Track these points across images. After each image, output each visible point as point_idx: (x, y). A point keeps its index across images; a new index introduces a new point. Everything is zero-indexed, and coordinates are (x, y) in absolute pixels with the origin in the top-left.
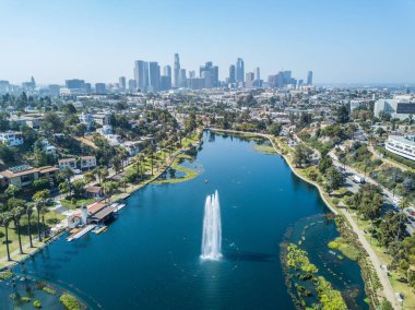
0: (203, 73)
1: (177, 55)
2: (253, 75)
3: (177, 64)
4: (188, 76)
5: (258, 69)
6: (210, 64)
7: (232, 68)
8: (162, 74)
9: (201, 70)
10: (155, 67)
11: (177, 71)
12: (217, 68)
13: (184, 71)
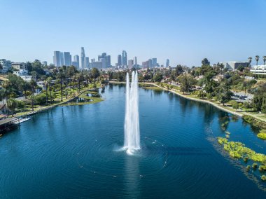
0: (101, 59)
1: (83, 48)
2: (132, 61)
3: (83, 54)
4: (90, 61)
5: (136, 58)
6: (104, 54)
7: (120, 57)
8: (73, 60)
9: (99, 57)
10: (68, 55)
11: (83, 59)
12: (109, 57)
13: (88, 58)
